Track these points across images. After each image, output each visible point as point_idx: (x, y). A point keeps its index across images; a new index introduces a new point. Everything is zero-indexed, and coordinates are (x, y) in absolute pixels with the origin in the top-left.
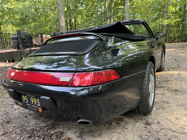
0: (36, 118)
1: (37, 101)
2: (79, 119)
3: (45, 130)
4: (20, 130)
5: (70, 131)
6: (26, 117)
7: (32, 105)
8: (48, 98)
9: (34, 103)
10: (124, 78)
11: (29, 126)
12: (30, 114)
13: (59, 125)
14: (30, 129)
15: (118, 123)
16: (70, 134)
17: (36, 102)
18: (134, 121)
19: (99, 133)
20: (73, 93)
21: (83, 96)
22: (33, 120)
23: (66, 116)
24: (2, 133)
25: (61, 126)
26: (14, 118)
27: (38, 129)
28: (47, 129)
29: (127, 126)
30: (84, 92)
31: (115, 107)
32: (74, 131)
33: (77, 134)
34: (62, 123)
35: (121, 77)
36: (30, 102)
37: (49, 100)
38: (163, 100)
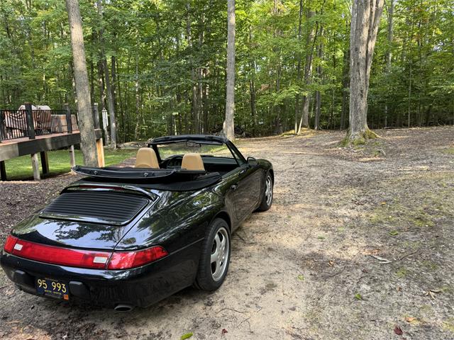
0: (50, 308)
1: (62, 286)
2: (117, 305)
3: (68, 323)
4: (30, 327)
5: (105, 322)
6: (32, 308)
7: (53, 291)
8: (79, 283)
9: (57, 288)
10: (171, 254)
11: (42, 321)
12: (38, 303)
13: (87, 315)
14: (43, 324)
15: (172, 306)
16: (104, 326)
17: (60, 287)
18: (193, 302)
19: (143, 321)
20: (109, 277)
21: (123, 280)
22: (46, 312)
23: (99, 303)
24: (2, 334)
25: (90, 317)
26: (13, 311)
27: (57, 323)
28: (71, 322)
29: (181, 310)
30: (124, 275)
31: (168, 285)
32: (109, 322)
33: (115, 325)
34: (93, 312)
35: (169, 253)
36: (50, 287)
37: (81, 285)
38: (245, 268)
